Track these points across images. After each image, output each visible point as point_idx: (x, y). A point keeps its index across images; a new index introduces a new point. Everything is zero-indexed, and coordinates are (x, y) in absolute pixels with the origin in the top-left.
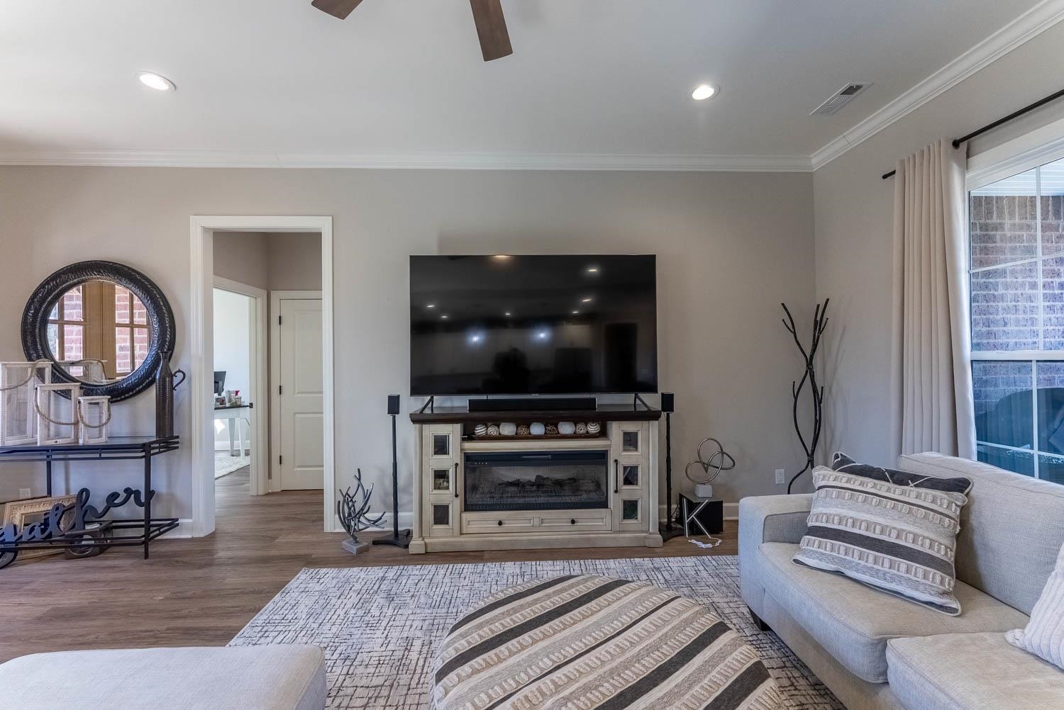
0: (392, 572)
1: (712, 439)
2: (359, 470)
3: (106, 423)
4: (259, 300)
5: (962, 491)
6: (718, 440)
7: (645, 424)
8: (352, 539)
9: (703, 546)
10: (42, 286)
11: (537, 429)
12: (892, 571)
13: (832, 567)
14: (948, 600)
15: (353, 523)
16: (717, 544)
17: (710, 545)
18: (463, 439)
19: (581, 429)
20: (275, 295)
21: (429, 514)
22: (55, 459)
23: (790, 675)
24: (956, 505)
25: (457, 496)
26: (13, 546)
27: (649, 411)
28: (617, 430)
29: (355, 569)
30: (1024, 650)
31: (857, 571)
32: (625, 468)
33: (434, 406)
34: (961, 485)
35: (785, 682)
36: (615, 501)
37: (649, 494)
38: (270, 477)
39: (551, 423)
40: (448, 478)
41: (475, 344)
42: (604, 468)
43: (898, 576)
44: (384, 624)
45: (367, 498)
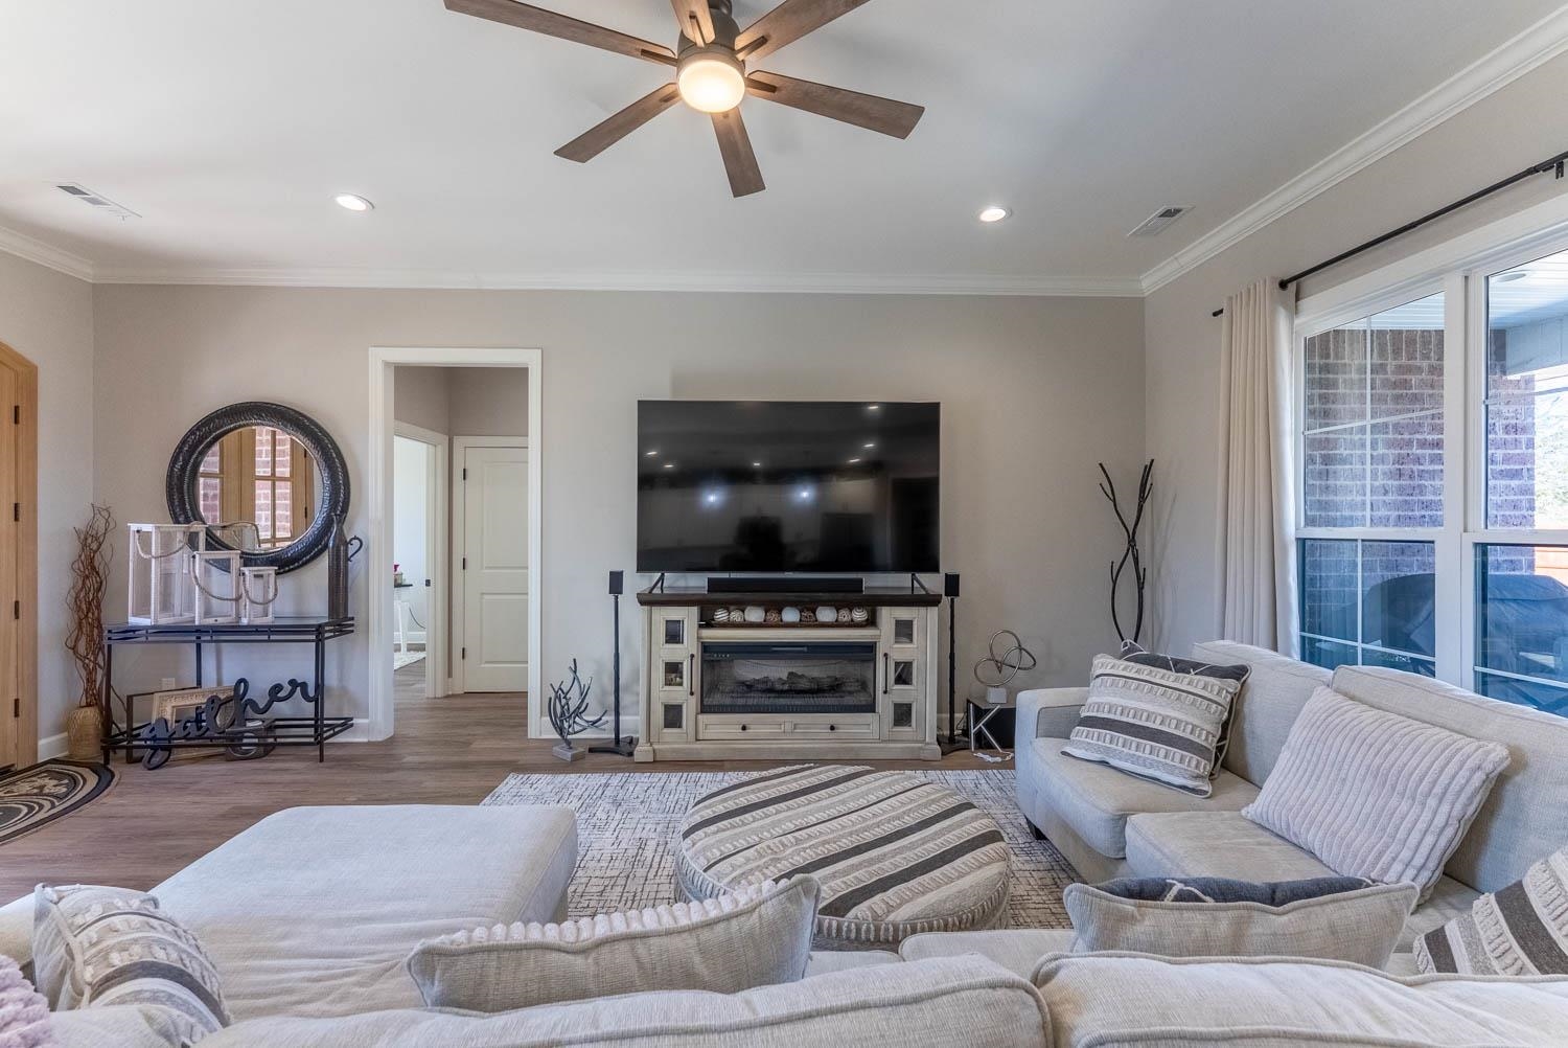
0: (617, 779)
1: (1008, 632)
2: (575, 660)
3: (273, 599)
4: (439, 448)
5: (1238, 679)
6: (1014, 632)
7: (922, 610)
8: (564, 745)
9: (990, 759)
10: (192, 432)
11: (790, 615)
12: (1151, 757)
13: (1097, 757)
14: (1201, 783)
15: (566, 725)
16: (1008, 758)
17: (999, 759)
18: (701, 626)
19: (845, 616)
20: (459, 442)
21: (659, 715)
22: (205, 641)
23: (1055, 875)
24: (1227, 692)
25: (692, 694)
26: (166, 743)
27: (928, 594)
28: (888, 616)
29: (572, 775)
30: (1253, 822)
31: (1120, 759)
32: (897, 664)
33: (664, 585)
34: (1239, 673)
35: (1049, 881)
36: (885, 705)
37: (925, 695)
38: (450, 675)
39: (807, 607)
40: (681, 673)
41: (712, 505)
42: (872, 665)
43: (1157, 761)
44: (613, 826)
45: (583, 695)
